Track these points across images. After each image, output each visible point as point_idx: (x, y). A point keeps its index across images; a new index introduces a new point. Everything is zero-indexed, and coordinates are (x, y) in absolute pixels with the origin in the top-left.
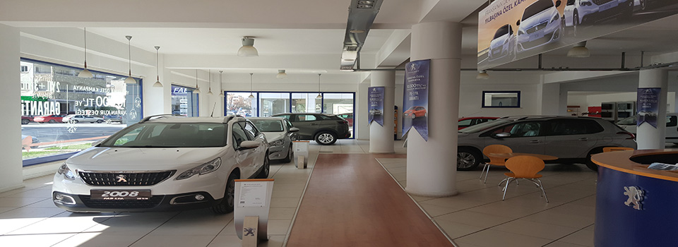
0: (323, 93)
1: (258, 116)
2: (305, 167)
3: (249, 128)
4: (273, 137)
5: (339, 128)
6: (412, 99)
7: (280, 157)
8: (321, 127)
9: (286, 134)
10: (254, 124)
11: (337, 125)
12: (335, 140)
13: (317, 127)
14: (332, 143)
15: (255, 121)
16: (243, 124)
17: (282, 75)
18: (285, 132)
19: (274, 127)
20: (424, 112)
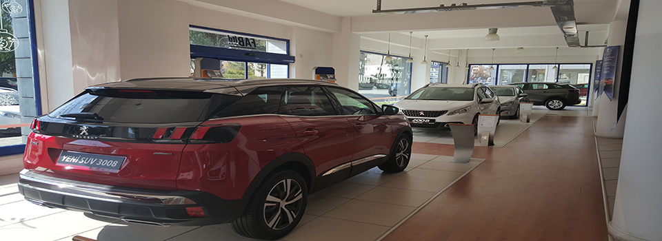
0: (559, 64)
1: (496, 84)
2: (528, 121)
3: (488, 93)
4: (504, 100)
5: (570, 95)
6: (605, 72)
7: (509, 114)
8: (552, 94)
9: (517, 99)
10: (492, 89)
11: (567, 93)
12: (564, 106)
13: (548, 94)
14: (561, 109)
15: (492, 88)
16: (484, 89)
17: (521, 50)
18: (515, 97)
19: (508, 92)
20: (612, 82)
